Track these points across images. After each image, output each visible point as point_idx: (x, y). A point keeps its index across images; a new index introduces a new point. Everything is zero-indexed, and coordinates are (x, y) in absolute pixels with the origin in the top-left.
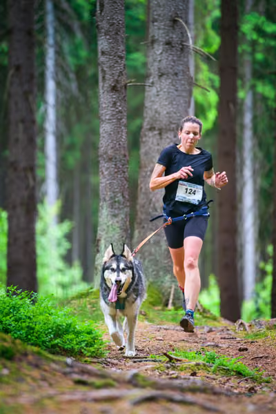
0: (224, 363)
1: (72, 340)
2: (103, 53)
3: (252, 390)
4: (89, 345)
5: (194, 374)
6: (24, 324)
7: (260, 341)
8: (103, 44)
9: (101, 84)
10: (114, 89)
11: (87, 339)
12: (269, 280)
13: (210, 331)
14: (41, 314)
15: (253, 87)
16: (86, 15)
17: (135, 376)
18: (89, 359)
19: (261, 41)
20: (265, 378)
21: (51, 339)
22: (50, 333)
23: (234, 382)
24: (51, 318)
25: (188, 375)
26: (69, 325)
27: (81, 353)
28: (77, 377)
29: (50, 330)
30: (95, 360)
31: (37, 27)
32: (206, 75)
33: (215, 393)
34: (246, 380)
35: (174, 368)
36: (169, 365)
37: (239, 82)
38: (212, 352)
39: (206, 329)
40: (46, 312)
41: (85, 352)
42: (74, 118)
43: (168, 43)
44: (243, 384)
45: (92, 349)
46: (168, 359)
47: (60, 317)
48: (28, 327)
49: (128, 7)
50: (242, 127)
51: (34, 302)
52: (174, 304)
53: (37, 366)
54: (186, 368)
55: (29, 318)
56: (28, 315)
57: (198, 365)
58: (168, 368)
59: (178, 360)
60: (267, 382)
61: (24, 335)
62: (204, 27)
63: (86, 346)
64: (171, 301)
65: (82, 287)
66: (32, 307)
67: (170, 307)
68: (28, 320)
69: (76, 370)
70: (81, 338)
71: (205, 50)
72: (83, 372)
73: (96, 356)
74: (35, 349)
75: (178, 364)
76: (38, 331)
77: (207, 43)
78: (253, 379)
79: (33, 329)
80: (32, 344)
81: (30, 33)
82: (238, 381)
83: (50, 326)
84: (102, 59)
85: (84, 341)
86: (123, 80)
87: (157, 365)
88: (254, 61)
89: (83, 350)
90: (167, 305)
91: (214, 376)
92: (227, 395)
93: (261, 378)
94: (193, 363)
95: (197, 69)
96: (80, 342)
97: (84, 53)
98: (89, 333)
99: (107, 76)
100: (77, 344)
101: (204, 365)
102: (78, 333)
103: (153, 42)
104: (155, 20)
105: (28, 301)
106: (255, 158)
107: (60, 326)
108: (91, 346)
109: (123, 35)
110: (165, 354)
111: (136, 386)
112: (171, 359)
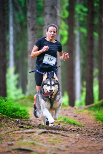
0: (70, 121)
1: (18, 113)
2: (29, 17)
3: (78, 129)
5: (59, 124)
6: (2, 108)
7: (81, 113)
8: (29, 14)
9: (28, 28)
10: (33, 29)
11: (24, 113)
12: (84, 94)
13: (65, 110)
14: (8, 105)
16: (23, 5)
17: (40, 125)
18: (24, 120)
19: (82, 14)
20: (83, 125)
21: (12, 113)
22: (11, 111)
23: (72, 127)
24: (11, 106)
25: (57, 124)
26: (18, 108)
27: (21, 118)
28: (20, 125)
29: (11, 110)
30: (26, 120)
31: (6, 8)
32: (63, 25)
33: (66, 130)
34: (77, 126)
39: (63, 110)
40: (10, 104)
41: (23, 117)
43: (51, 15)
44: (75, 127)
45: (25, 116)
47: (15, 106)
48: (4, 109)
49: (37, 2)
51: (6, 101)
53: (7, 122)
54: (57, 122)
55: (4, 106)
56: (4, 105)
57: (60, 121)
60: (84, 127)
61: (3, 111)
62: (63, 9)
63: (23, 115)
65: (22, 96)
66: (5, 103)
68: (4, 107)
69: (20, 123)
70: (22, 112)
71: (64, 17)
72: (22, 124)
73: (27, 118)
74: (6, 116)
76: (7, 110)
77: (64, 15)
78: (79, 126)
79: (5, 109)
80: (5, 115)
81: (4, 10)
82: (74, 126)
83: (11, 109)
84: (28, 19)
85: (23, 114)
88: (80, 21)
89: (22, 117)
91: (66, 125)
92: (70, 131)
93: (81, 125)
95: (61, 23)
97: (22, 17)
98: (25, 111)
99: (31, 25)
100: (20, 115)
101: (63, 121)
102: (21, 111)
103: (46, 14)
104: (46, 6)
105: (4, 100)
107: (14, 108)
109: (36, 11)
111: (40, 128)
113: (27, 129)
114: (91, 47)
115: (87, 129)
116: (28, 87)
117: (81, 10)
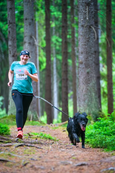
0: (46, 136)
2: (10, 46)
3: (53, 143)
4: (5, 131)
5: (36, 139)
7: (56, 129)
8: (10, 43)
9: (9, 55)
10: (13, 56)
11: (5, 130)
15: (56, 57)
17: (18, 139)
19: (58, 43)
23: (48, 141)
25: (35, 140)
30: (7, 136)
32: (42, 53)
34: (52, 140)
35: (31, 138)
36: (29, 137)
37: (51, 55)
38: (42, 133)
39: (41, 127)
41: (4, 134)
42: (3, 65)
43: (30, 43)
45: (6, 133)
46: (29, 135)
50: (53, 68)
52: (32, 120)
54: (34, 138)
57: (38, 137)
58: (29, 138)
59: (32, 135)
62: (41, 39)
63: (4, 132)
64: (31, 119)
67: (31, 121)
71: (42, 46)
75: (32, 136)
77: (42, 44)
78: (54, 140)
84: (9, 47)
86: (16, 53)
87: (26, 137)
88: (56, 50)
90: (30, 120)
91: (42, 140)
92: (45, 144)
93: (56, 140)
94: (37, 136)
95: (39, 51)
96: (2, 131)
98: (5, 128)
99: (11, 52)
101: (40, 137)
103: (25, 43)
104: (25, 37)
106: (57, 77)
108: (6, 132)
110: (28, 134)
111: (18, 142)
112: (30, 135)
113: (7, 143)
114: (66, 72)
115: (61, 142)
116: (9, 107)
117: (57, 40)
